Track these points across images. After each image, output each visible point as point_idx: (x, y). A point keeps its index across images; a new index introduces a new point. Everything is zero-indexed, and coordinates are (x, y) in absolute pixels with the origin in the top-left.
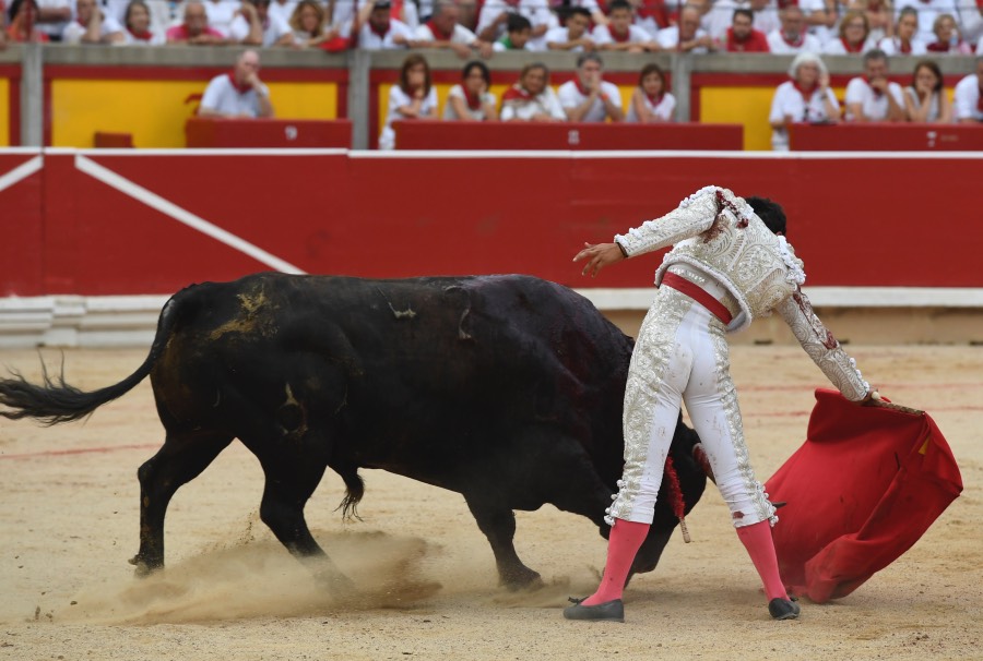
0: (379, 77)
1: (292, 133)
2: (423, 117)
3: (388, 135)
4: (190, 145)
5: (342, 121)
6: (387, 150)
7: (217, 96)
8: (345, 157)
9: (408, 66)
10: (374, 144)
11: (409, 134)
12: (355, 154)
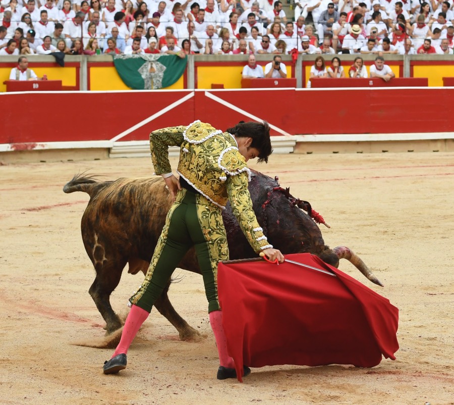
0: (306, 64)
1: (276, 83)
2: (322, 77)
3: (309, 83)
4: (242, 87)
5: (293, 78)
6: (308, 88)
7: (247, 72)
8: (294, 90)
9: (317, 60)
10: (304, 86)
11: (316, 82)
12: (297, 89)
